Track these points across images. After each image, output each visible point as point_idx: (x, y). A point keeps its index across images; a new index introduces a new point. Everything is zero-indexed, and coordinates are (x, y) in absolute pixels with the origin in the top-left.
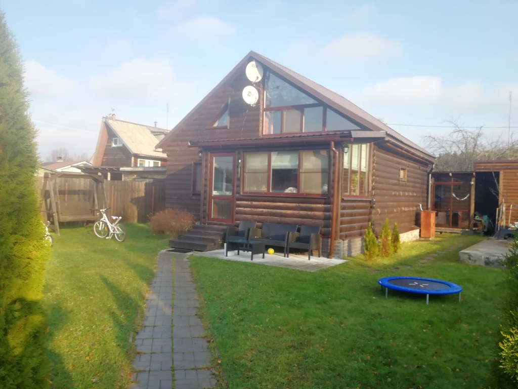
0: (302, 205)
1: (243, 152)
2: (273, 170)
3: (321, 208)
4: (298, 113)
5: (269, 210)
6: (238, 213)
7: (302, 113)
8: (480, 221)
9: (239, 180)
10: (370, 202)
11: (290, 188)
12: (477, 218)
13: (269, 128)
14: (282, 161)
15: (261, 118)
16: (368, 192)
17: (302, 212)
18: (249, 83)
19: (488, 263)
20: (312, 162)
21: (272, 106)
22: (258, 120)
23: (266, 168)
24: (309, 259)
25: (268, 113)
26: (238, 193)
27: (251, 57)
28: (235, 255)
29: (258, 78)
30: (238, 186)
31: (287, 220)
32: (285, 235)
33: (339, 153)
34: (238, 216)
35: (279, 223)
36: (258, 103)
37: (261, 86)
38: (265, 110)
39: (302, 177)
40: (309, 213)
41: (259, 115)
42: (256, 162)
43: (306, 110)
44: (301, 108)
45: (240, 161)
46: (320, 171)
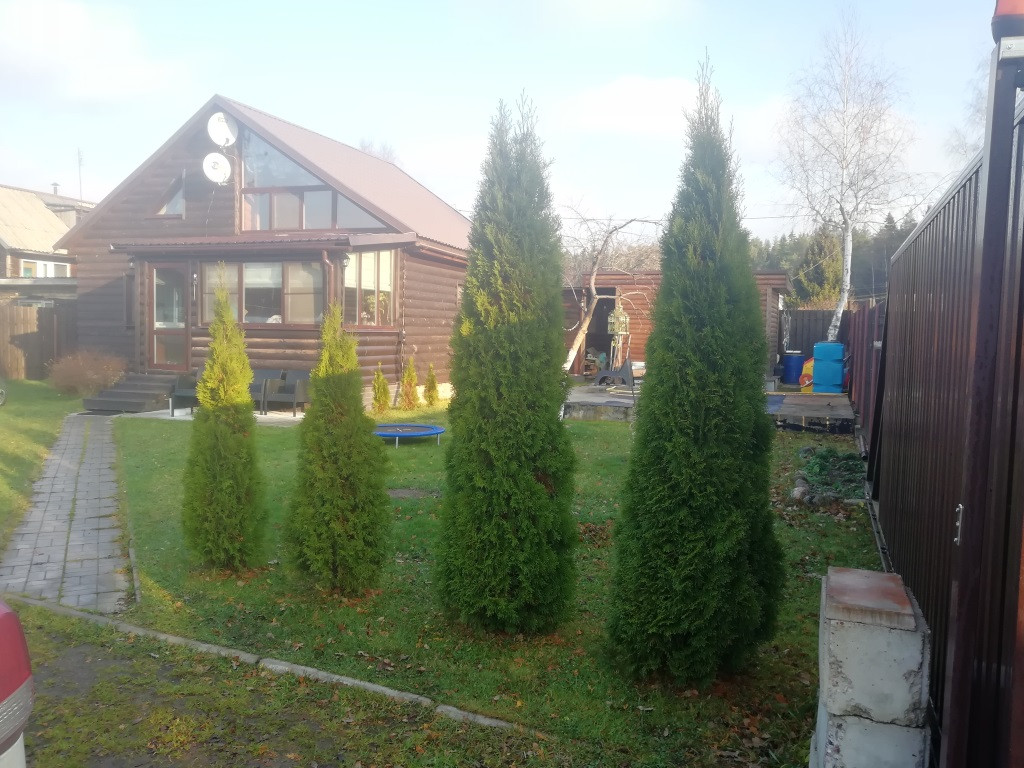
0: (287, 340)
1: (201, 262)
2: (247, 289)
4: (294, 200)
6: (195, 355)
7: (302, 199)
9: (194, 304)
10: (398, 335)
11: (275, 317)
13: (253, 220)
14: (260, 276)
15: (237, 205)
16: (395, 320)
17: (289, 351)
18: (215, 148)
20: (300, 279)
21: (256, 185)
22: (233, 208)
23: (236, 286)
24: (295, 415)
25: (250, 196)
26: (195, 324)
27: (216, 105)
28: (187, 414)
29: (228, 140)
30: (194, 314)
31: (268, 362)
32: (260, 385)
33: (335, 268)
34: (195, 359)
36: (231, 180)
37: (235, 153)
38: (244, 191)
39: (289, 300)
40: (299, 352)
41: (233, 199)
42: (220, 278)
43: (307, 194)
44: (299, 191)
45: (195, 276)
46: (312, 291)
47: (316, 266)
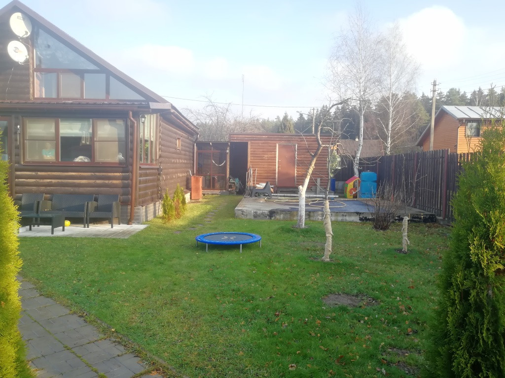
0: (97, 174)
1: (22, 117)
2: (61, 137)
3: (119, 176)
4: (77, 78)
5: (60, 181)
6: (17, 185)
7: (82, 78)
8: (234, 183)
9: (17, 147)
10: (158, 169)
11: (81, 157)
12: (232, 181)
13: (41, 91)
14: (71, 129)
15: (31, 80)
16: (156, 160)
17: (98, 181)
18: (15, 37)
19: (256, 216)
20: (107, 130)
21: (43, 67)
22: (28, 81)
23: (54, 135)
24: (112, 227)
25: (38, 74)
26: (18, 163)
27: (15, 7)
28: (27, 231)
29: (27, 33)
30: (17, 155)
31: (82, 190)
32: (84, 205)
33: (137, 123)
34: (18, 188)
35: (71, 194)
36: (27, 61)
37: (30, 42)
38: (35, 70)
39: (97, 145)
40: (107, 182)
41: (28, 75)
42: (39, 129)
43: (86, 75)
44: (81, 73)
45: (18, 127)
46: (117, 140)
47: (120, 122)
